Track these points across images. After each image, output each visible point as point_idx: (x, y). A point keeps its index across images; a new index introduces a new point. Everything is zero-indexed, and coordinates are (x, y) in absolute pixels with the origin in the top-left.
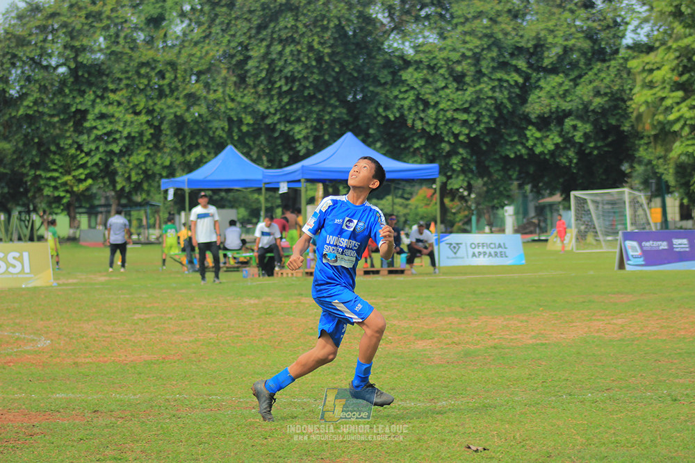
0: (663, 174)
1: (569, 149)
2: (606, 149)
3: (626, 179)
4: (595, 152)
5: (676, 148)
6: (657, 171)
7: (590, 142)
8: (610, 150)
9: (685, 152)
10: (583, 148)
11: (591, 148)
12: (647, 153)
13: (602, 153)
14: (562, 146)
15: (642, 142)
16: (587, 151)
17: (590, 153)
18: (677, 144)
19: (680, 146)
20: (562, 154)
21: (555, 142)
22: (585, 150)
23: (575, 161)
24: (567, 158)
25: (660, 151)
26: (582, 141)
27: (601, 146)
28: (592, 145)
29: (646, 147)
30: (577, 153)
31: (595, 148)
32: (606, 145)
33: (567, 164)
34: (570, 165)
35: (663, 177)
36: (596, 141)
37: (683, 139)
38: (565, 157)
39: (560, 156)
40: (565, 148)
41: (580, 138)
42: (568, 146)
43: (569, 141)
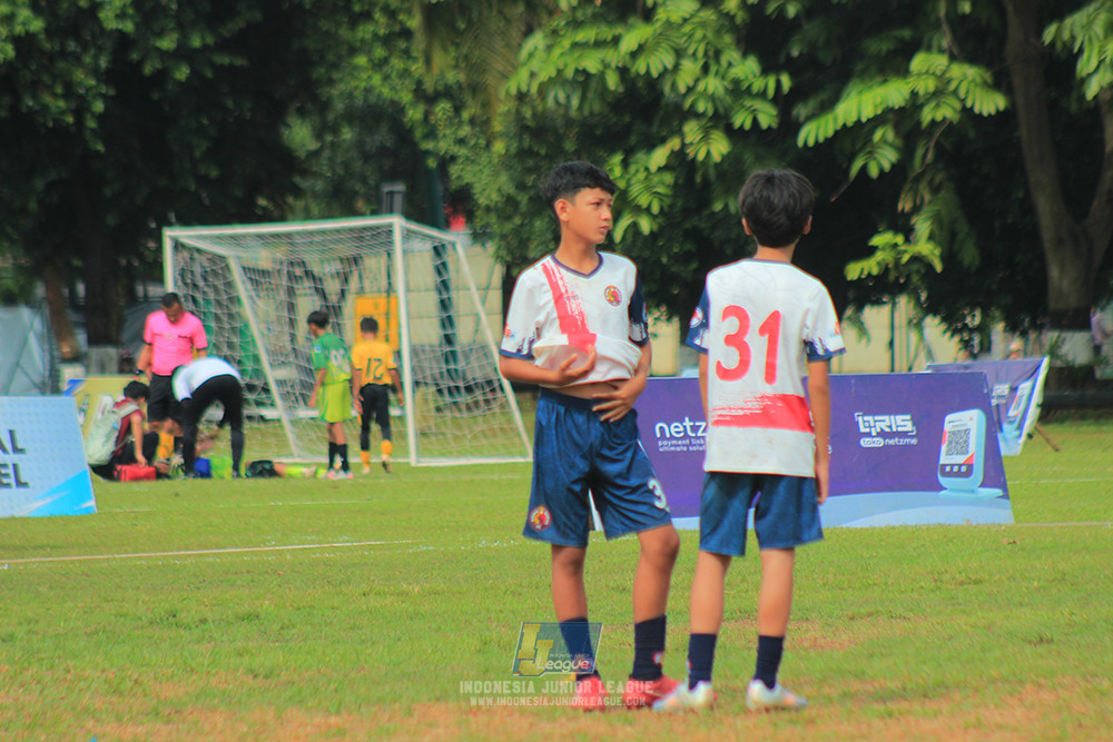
0: (453, 159)
1: (77, 60)
2: (223, 60)
3: (298, 180)
4: (182, 73)
5: (531, 55)
6: (428, 145)
7: (160, 34)
8: (240, 62)
9: (569, 73)
10: (135, 56)
11: (163, 54)
12: (386, 78)
13: (209, 74)
14: (47, 46)
15: (365, 31)
16: (148, 69)
17: (162, 76)
18: (537, 40)
19: (549, 48)
20: (46, 78)
21: (19, 29)
22: (140, 63)
23: (99, 107)
24: (69, 91)
25: (444, 68)
26: (128, 27)
27: (205, 47)
28: (167, 43)
29: (379, 52)
30: (106, 77)
31: (182, 53)
32: (224, 46)
33: (70, 119)
34: (80, 122)
35: (454, 170)
36: (182, 27)
37: (559, 22)
38: (59, 90)
39: (35, 87)
40: (63, 54)
41: (121, 16)
42: (72, 46)
43: (76, 26)
